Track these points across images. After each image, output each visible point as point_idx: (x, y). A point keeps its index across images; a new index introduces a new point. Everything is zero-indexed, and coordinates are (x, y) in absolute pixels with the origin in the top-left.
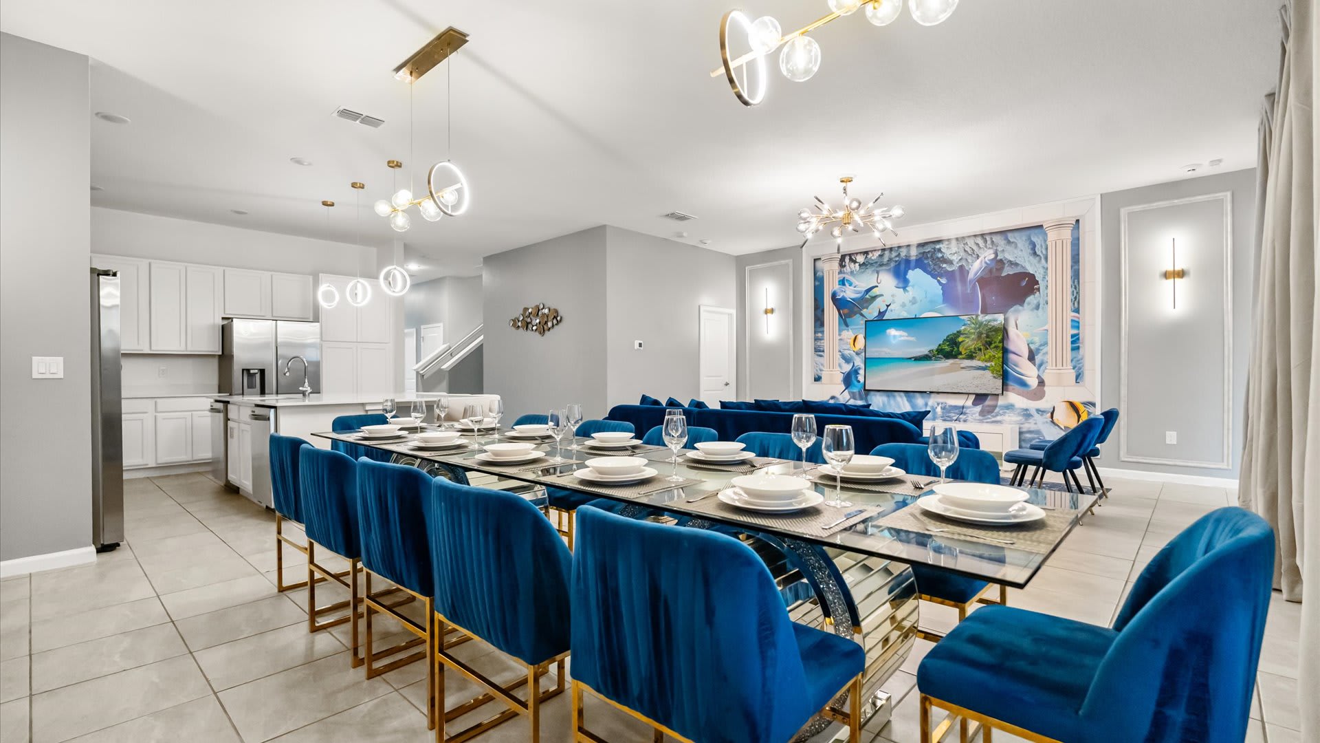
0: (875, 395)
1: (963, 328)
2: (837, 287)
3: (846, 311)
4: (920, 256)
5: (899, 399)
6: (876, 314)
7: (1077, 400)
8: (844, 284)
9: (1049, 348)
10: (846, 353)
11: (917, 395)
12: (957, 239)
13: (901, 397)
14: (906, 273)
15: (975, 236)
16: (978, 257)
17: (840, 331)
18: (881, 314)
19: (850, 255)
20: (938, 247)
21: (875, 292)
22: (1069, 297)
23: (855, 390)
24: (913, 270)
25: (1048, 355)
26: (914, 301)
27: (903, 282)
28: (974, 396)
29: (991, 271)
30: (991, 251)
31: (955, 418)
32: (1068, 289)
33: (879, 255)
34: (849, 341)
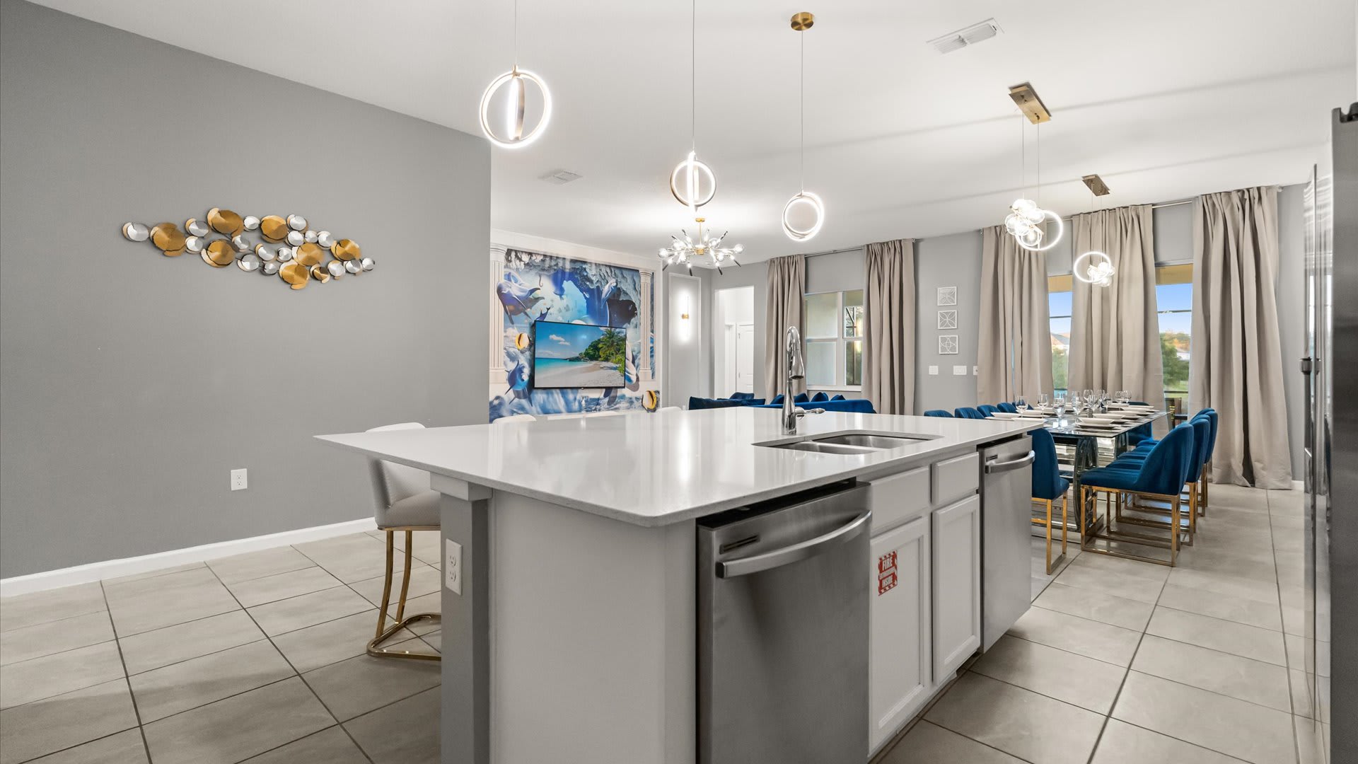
0: (537, 393)
1: (602, 337)
2: (503, 281)
3: (511, 308)
4: (573, 270)
5: (556, 396)
6: (538, 315)
7: (652, 390)
8: (510, 280)
9: (641, 356)
10: (512, 350)
11: (569, 391)
12: (596, 264)
13: (558, 394)
14: (562, 283)
15: (606, 266)
16: (607, 282)
17: (506, 328)
18: (543, 316)
19: (516, 251)
20: (584, 266)
21: (537, 294)
22: (649, 322)
23: (520, 389)
24: (567, 281)
25: (639, 361)
26: (567, 309)
27: (560, 291)
28: (604, 390)
29: (614, 295)
30: (614, 280)
31: (593, 408)
32: (649, 317)
33: (542, 260)
34: (514, 338)
